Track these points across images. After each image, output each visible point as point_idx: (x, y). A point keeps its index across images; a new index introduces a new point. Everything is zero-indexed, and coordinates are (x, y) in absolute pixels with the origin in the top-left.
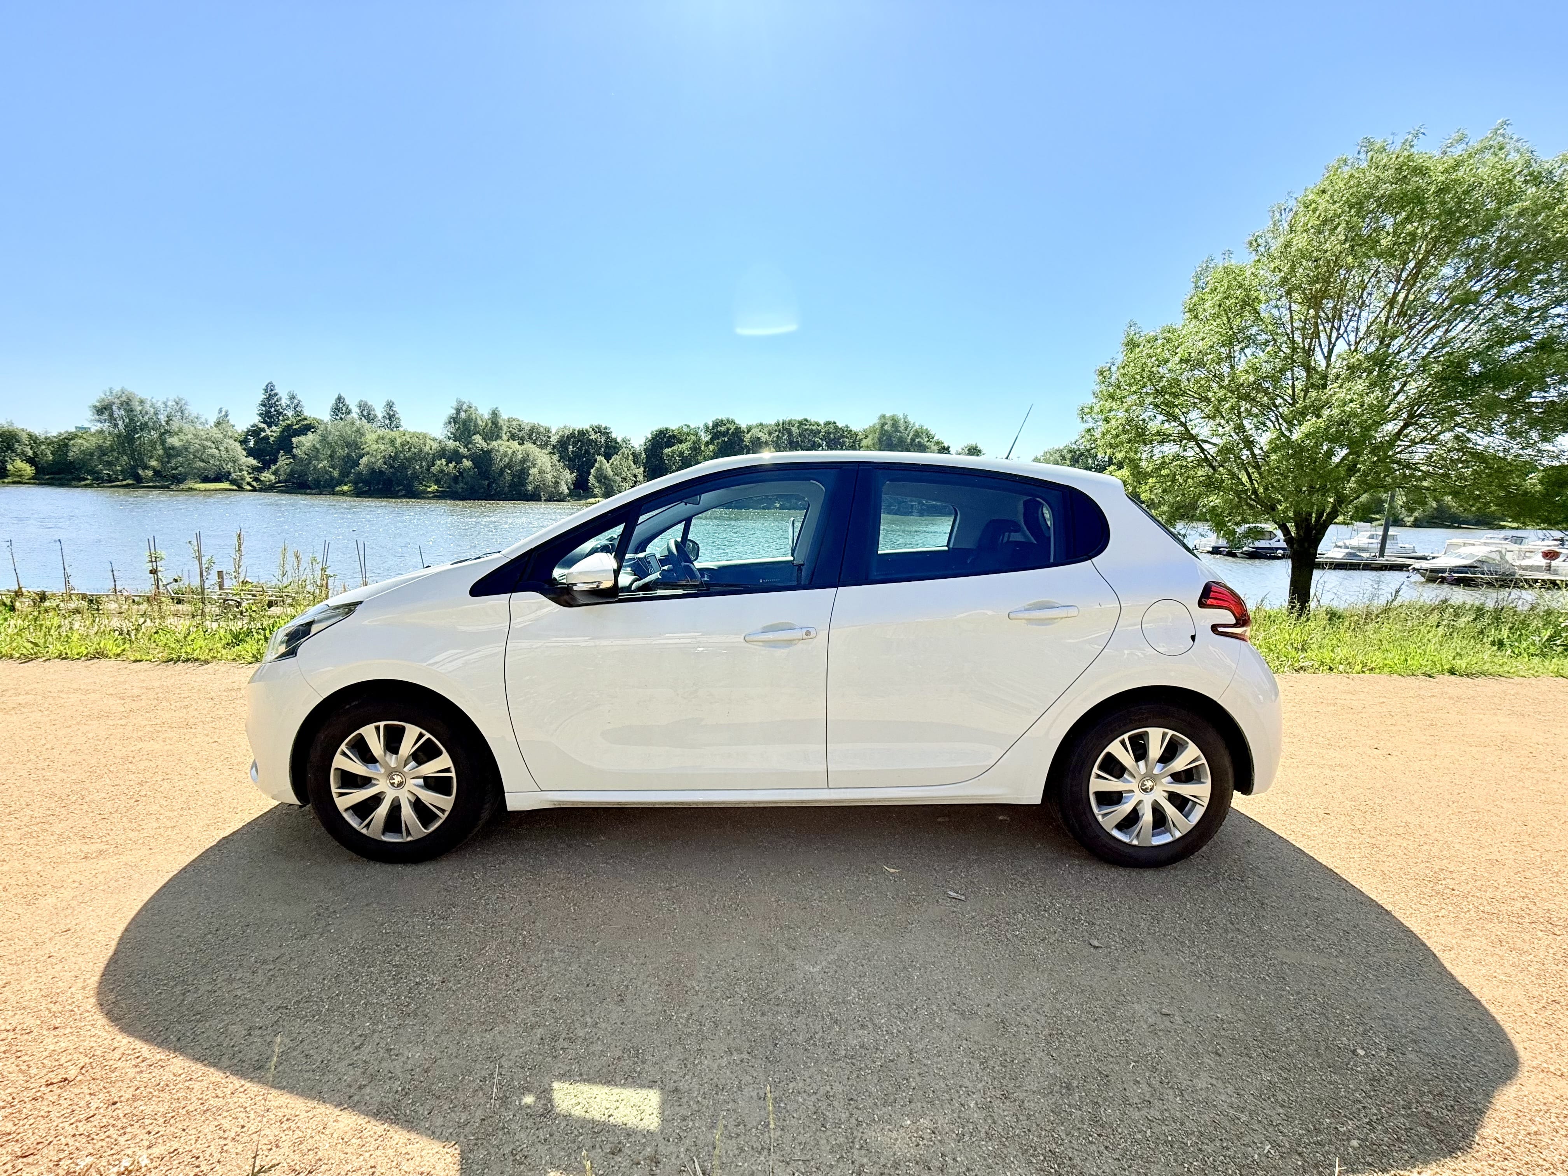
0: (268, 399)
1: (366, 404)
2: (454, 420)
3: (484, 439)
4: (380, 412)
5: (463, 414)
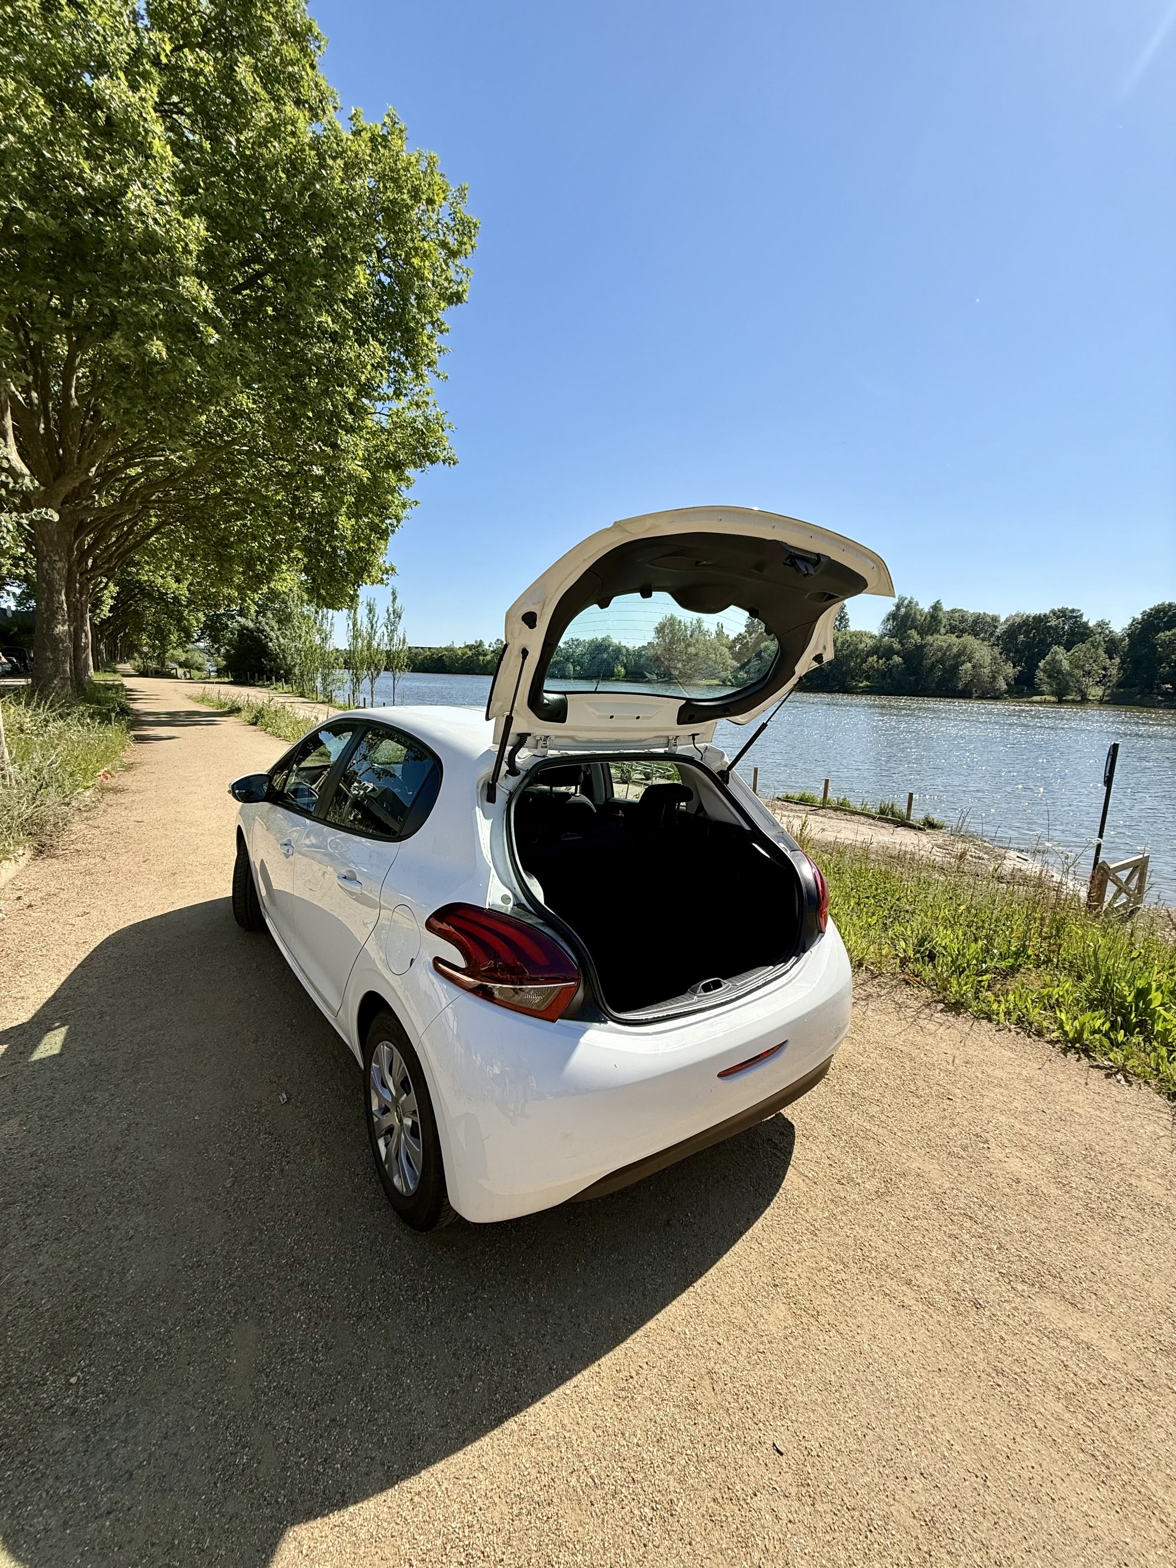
2: (893, 616)
3: (919, 633)
5: (903, 610)
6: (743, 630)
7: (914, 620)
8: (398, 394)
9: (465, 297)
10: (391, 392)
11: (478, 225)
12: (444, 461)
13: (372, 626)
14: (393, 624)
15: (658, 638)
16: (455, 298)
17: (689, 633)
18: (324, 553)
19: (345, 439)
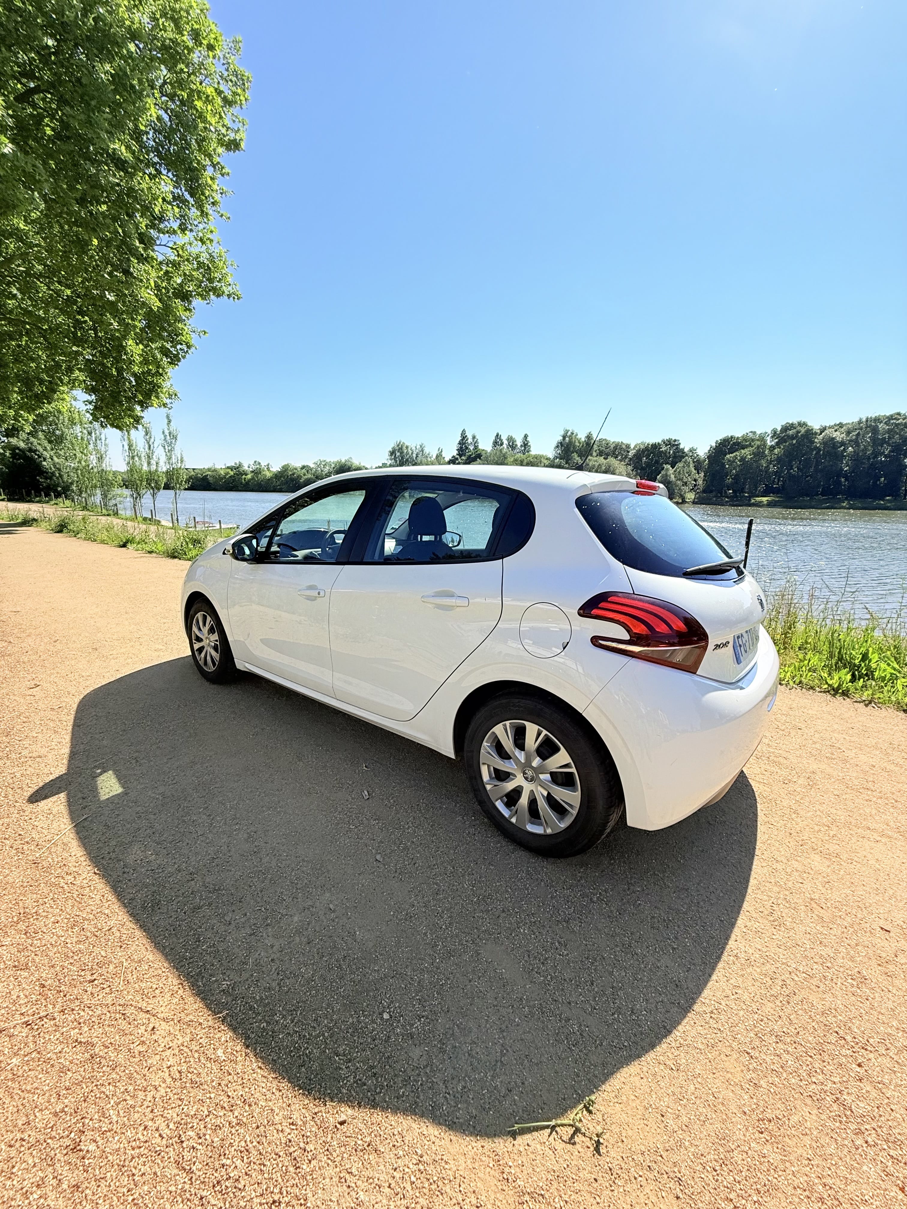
0: (462, 440)
1: (511, 437)
2: (561, 444)
3: (579, 456)
4: (519, 443)
5: (567, 439)
6: (455, 453)
7: (574, 446)
8: (183, 229)
9: (243, 145)
10: (175, 225)
11: (250, 79)
12: (229, 296)
13: (150, 446)
14: (170, 444)
15: (391, 459)
16: (233, 145)
17: (414, 455)
18: (109, 376)
19: (137, 268)
